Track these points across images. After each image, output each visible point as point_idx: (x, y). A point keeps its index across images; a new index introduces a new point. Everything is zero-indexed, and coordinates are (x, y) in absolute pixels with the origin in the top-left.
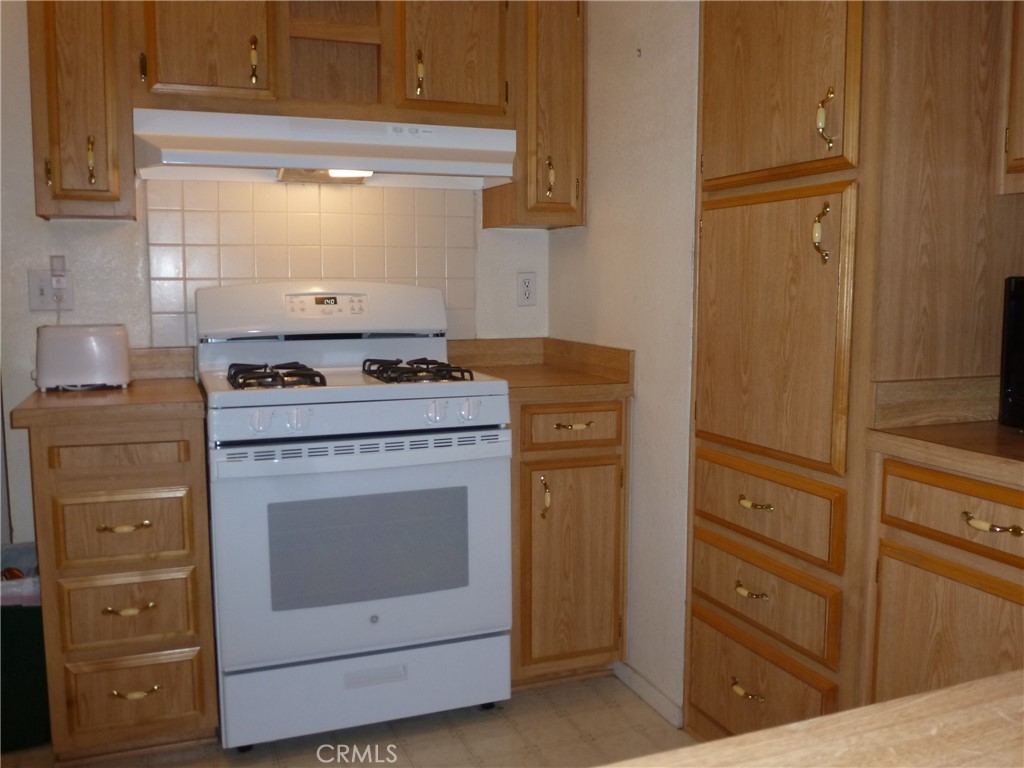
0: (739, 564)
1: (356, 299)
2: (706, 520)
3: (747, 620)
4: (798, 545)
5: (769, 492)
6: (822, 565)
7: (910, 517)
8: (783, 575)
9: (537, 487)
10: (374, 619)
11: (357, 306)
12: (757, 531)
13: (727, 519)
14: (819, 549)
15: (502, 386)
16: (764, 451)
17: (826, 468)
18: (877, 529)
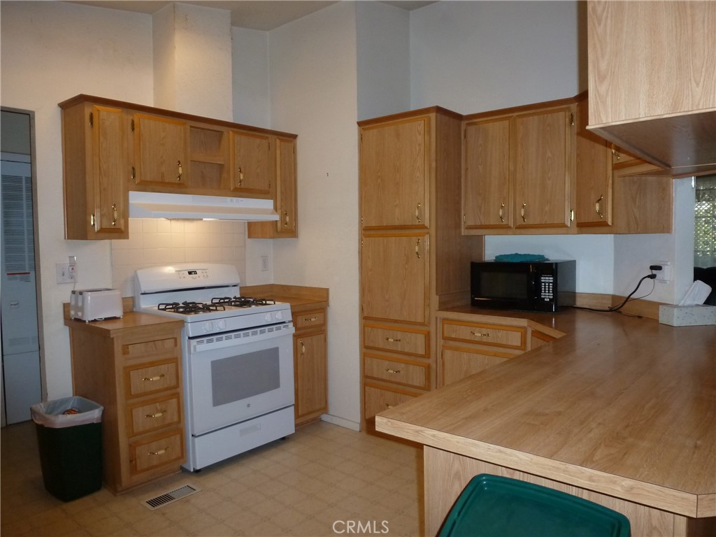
0: (387, 362)
1: (204, 271)
2: (368, 349)
3: (392, 382)
4: (412, 351)
5: (399, 335)
6: (422, 356)
7: (453, 336)
8: (407, 363)
9: (299, 345)
10: (249, 406)
11: (205, 274)
12: (395, 349)
13: (381, 347)
14: (421, 351)
15: (288, 305)
16: (396, 321)
17: (423, 324)
18: (441, 342)
